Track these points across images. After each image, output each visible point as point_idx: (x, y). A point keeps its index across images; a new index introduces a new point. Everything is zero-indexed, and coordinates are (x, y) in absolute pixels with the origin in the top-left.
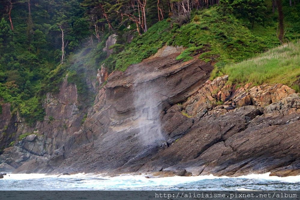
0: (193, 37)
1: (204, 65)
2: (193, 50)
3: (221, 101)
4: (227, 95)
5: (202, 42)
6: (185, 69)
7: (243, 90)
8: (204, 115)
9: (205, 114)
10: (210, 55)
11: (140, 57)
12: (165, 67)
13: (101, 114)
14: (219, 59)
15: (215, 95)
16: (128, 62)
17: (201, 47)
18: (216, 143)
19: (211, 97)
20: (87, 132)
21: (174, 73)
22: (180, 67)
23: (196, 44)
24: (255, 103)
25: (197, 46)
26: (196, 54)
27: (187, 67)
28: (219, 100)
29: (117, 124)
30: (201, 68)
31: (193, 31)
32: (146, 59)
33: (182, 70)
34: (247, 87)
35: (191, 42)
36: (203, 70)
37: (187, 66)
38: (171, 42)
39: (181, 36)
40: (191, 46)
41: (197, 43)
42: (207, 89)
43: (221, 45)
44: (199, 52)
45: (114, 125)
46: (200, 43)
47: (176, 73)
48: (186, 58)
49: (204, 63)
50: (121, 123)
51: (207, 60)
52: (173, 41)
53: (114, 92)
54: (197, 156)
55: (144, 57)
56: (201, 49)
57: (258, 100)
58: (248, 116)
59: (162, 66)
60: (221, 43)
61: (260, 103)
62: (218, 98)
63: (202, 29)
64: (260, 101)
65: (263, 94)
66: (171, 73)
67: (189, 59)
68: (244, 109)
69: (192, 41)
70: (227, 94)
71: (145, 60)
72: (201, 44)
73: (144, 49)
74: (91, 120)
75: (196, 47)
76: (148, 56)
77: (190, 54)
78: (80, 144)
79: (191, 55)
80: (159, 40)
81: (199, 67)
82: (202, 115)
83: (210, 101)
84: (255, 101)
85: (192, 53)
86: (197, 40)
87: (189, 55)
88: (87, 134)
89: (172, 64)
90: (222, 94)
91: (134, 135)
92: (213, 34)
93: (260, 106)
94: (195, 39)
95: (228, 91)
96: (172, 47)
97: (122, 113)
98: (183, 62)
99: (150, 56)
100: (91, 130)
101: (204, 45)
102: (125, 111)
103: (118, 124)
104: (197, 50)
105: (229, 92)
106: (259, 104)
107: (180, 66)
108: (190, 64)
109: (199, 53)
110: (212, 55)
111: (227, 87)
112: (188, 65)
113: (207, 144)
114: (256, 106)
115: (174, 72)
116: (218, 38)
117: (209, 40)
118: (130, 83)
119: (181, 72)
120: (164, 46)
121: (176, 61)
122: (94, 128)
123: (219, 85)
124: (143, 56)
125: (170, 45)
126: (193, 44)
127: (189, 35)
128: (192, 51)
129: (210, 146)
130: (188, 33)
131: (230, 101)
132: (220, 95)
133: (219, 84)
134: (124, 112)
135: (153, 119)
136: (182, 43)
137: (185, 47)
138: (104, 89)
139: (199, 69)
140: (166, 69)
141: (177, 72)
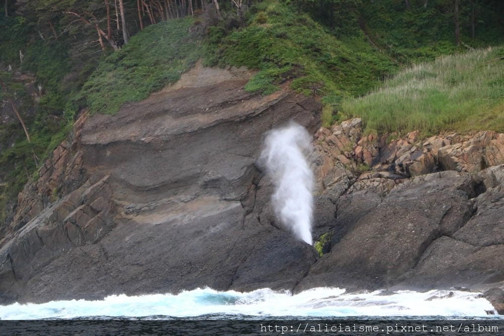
0: (267, 50)
1: (304, 101)
2: (277, 74)
3: (365, 164)
4: (374, 154)
5: (288, 59)
6: (273, 107)
7: (406, 144)
8: (346, 190)
9: (349, 187)
10: (308, 82)
11: (144, 88)
12: (224, 105)
13: (92, 194)
14: (326, 89)
15: (351, 154)
16: (117, 98)
17: (287, 68)
18: (435, 239)
19: (344, 157)
20: (66, 227)
21: (254, 115)
22: (262, 105)
23: (276, 63)
24: (457, 166)
25: (280, 67)
26: (284, 82)
27: (276, 104)
28: (360, 163)
29: (143, 209)
30: (301, 106)
31: (264, 40)
32: (158, 92)
33: (267, 109)
34: (414, 138)
35: (265, 60)
36: (306, 110)
37: (275, 102)
38: (215, 61)
39: (238, 50)
40: (269, 68)
41: (279, 62)
42: (330, 144)
43: (317, 65)
44: (288, 78)
45: (133, 211)
46: (284, 62)
47: (258, 115)
48: (267, 88)
49: (303, 97)
50: (152, 208)
51: (308, 92)
52: (220, 58)
53: (106, 152)
54: (414, 264)
55: (153, 89)
56: (289, 73)
57: (461, 160)
58: (462, 190)
59: (219, 104)
60: (316, 61)
61: (466, 165)
62: (359, 160)
63: (278, 36)
64: (465, 162)
65: (467, 149)
66: (249, 114)
67: (274, 90)
68: (440, 177)
69: (268, 57)
70: (372, 151)
71: (155, 94)
72: (287, 64)
73: (144, 74)
74: (66, 205)
75: (279, 69)
76: (160, 86)
77: (273, 81)
78: (55, 248)
79: (274, 83)
80: (176, 58)
81: (297, 104)
82: (344, 190)
83: (343, 164)
84: (457, 163)
85: (276, 79)
86: (277, 57)
87: (270, 83)
88: (66, 229)
89: (241, 100)
90: (365, 151)
91: (208, 228)
92: (298, 46)
93: (466, 171)
94: (273, 54)
95: (372, 146)
96: (218, 69)
97: (147, 190)
98: (263, 95)
99: (164, 86)
100: (76, 222)
101: (293, 65)
102: (156, 186)
103: (144, 211)
104: (284, 75)
105: (376, 148)
106: (463, 169)
107: (263, 103)
108: (280, 99)
109: (287, 80)
110: (312, 82)
111: (370, 140)
112: (276, 100)
113: (422, 241)
114: (460, 171)
115: (254, 113)
116: (310, 53)
117: (297, 56)
118: (147, 136)
119: (266, 113)
120: (192, 69)
121: (249, 94)
122: (79, 218)
123: (350, 136)
124: (151, 86)
125: (212, 67)
126: (270, 64)
127: (258, 48)
128: (275, 76)
129: (428, 245)
130: (255, 44)
131: (383, 164)
132: (362, 153)
133: (350, 134)
134: (153, 187)
135: (240, 199)
136: (242, 61)
137: (252, 70)
138: (64, 147)
139: (299, 108)
140: (230, 109)
141: (260, 114)
